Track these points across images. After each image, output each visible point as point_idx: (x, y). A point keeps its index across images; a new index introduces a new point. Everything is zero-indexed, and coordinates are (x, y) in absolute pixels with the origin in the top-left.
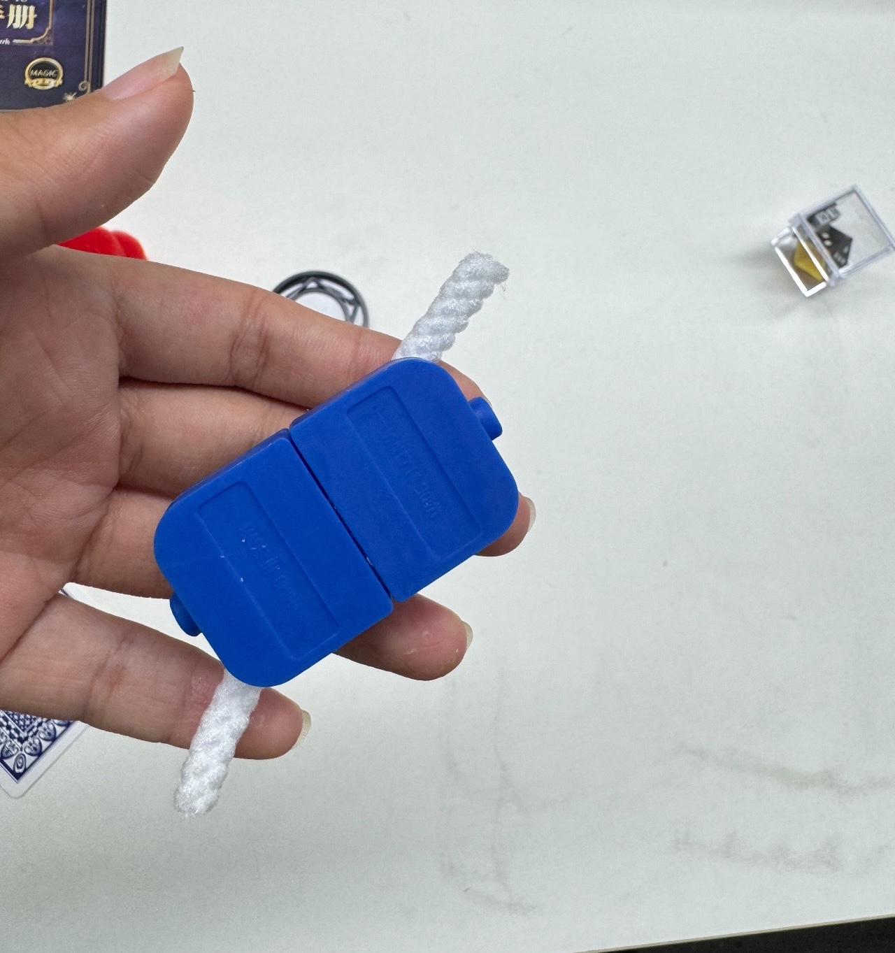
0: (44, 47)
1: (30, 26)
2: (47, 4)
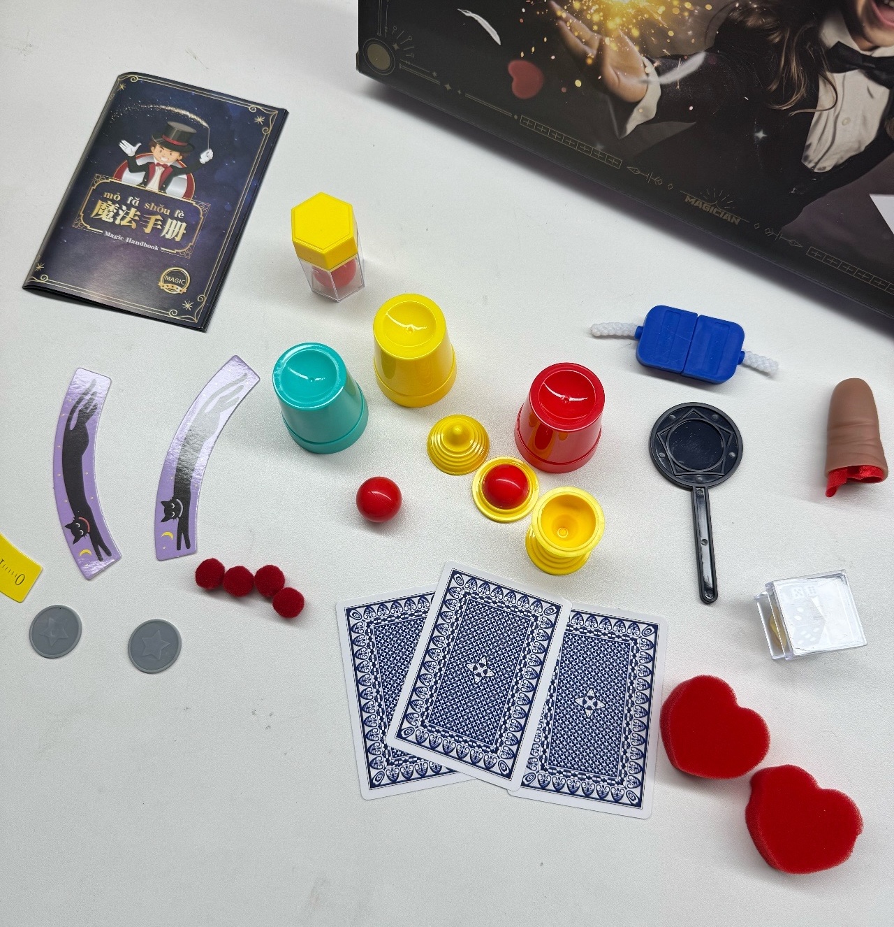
0: (182, 259)
2: (197, 223)
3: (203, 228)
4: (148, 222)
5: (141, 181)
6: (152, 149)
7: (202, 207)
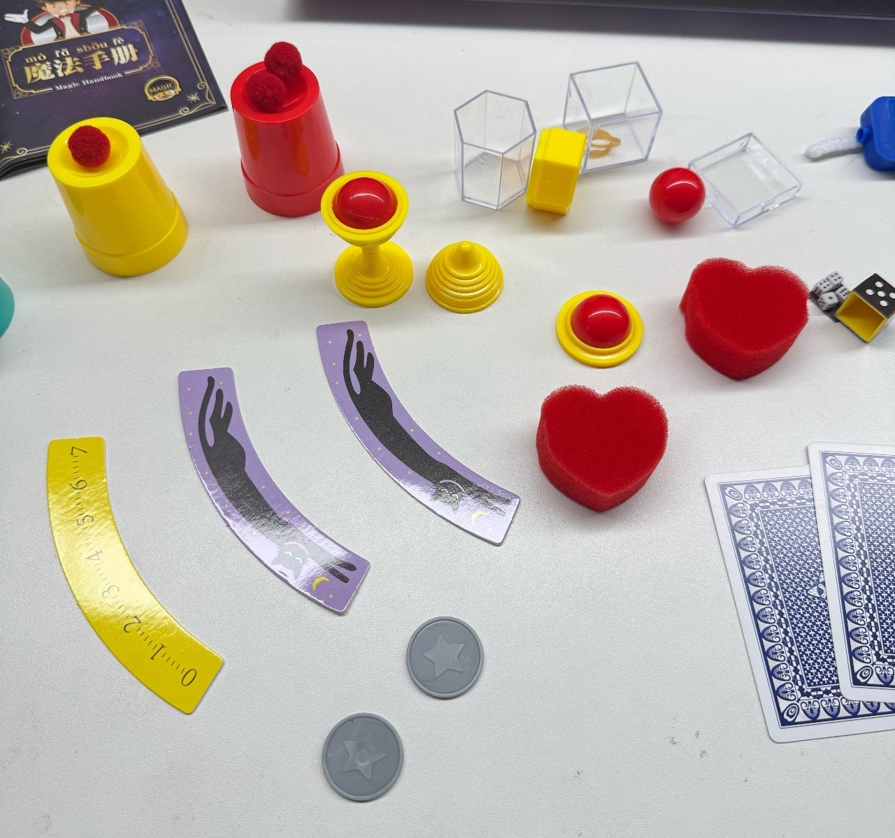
0: (153, 70)
1: (135, 58)
2: (143, 39)
3: (151, 39)
4: (93, 61)
5: (55, 35)
6: (43, 8)
7: (135, 26)
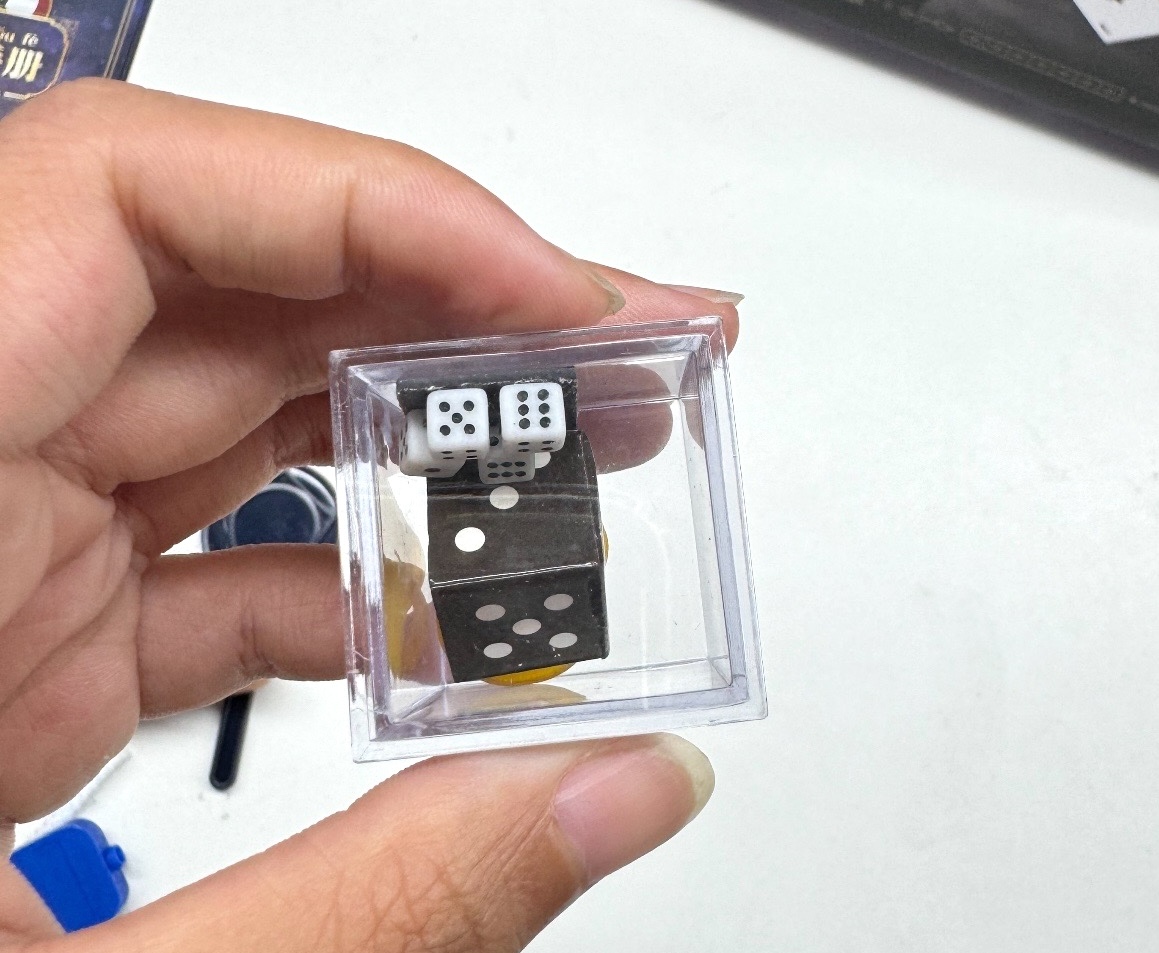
2: (60, 52)
3: (69, 58)
